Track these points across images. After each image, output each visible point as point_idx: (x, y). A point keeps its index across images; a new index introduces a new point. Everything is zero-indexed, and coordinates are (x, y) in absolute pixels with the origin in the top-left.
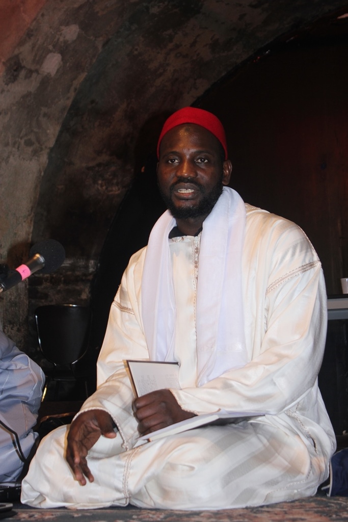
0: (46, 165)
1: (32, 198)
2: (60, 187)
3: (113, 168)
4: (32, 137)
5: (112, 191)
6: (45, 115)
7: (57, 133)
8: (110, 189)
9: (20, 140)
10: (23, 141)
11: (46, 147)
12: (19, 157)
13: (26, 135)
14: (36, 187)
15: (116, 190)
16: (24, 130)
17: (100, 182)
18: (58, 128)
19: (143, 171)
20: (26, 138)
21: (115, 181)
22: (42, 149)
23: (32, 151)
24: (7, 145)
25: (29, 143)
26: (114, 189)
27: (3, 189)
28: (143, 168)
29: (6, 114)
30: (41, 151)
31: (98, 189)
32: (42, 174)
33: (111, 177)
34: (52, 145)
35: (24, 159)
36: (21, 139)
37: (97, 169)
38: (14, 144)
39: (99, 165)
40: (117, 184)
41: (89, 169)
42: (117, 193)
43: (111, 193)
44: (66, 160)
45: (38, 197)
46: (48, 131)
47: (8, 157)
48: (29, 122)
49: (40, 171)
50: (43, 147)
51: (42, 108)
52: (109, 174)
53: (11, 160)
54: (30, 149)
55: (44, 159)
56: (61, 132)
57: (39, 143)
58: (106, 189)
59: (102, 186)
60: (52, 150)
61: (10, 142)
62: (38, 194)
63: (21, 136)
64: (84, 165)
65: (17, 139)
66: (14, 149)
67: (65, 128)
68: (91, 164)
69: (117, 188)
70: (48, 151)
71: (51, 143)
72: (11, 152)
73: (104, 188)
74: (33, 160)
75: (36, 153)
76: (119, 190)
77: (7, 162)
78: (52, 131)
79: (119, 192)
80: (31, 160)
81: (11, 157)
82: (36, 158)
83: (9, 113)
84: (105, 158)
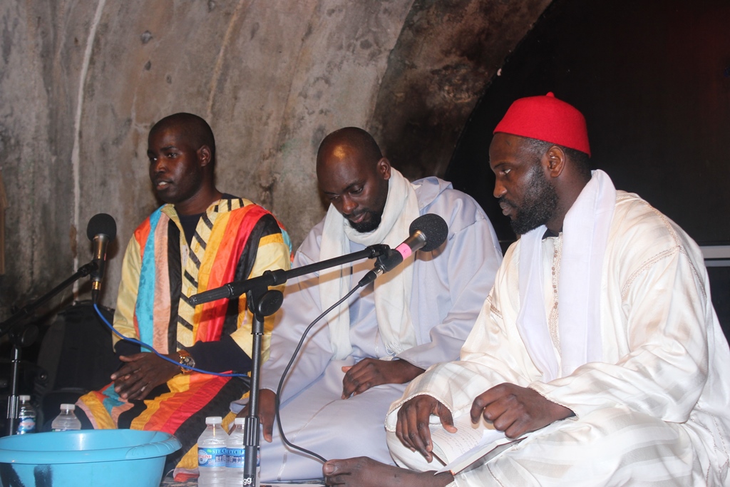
0: (385, 71)
1: (368, 111)
2: (399, 95)
3: (463, 71)
4: (370, 38)
5: (461, 98)
6: (386, 11)
7: (399, 31)
8: (458, 96)
9: (355, 42)
10: (358, 43)
11: (385, 50)
12: (354, 62)
13: (363, 36)
14: (373, 96)
15: (466, 98)
16: (361, 29)
17: (446, 88)
18: (400, 27)
19: (499, 74)
20: (362, 39)
21: (465, 87)
22: (380, 52)
23: (369, 55)
24: (340, 48)
25: (366, 45)
26: (463, 96)
27: (334, 101)
28: (500, 70)
29: (340, 11)
30: (379, 54)
31: (444, 96)
32: (380, 81)
33: (461, 82)
34: (392, 47)
35: (359, 64)
36: (357, 40)
37: (444, 72)
38: (349, 46)
39: (446, 68)
40: (467, 90)
41: (434, 72)
42: (466, 101)
43: (459, 101)
44: (407, 62)
45: (374, 109)
46: (389, 30)
47: (342, 62)
48: (366, 20)
49: (378, 79)
50: (382, 49)
51: (382, 3)
52: (458, 78)
53: (345, 65)
54: (367, 52)
55: (383, 63)
56: (403, 29)
57: (377, 44)
58: (454, 96)
59: (449, 93)
60: (391, 51)
61: (344, 44)
62: (375, 106)
63: (357, 37)
64: (429, 68)
65: (352, 41)
66: (348, 53)
67: (408, 25)
68: (436, 67)
69: (467, 95)
70: (387, 53)
71: (392, 44)
72: (345, 57)
73: (452, 95)
74: (370, 66)
75: (373, 56)
76: (469, 97)
77: (340, 68)
78: (393, 30)
79: (470, 100)
80: (367, 65)
81: (345, 62)
82: (374, 63)
83: (344, 10)
84: (453, 59)
